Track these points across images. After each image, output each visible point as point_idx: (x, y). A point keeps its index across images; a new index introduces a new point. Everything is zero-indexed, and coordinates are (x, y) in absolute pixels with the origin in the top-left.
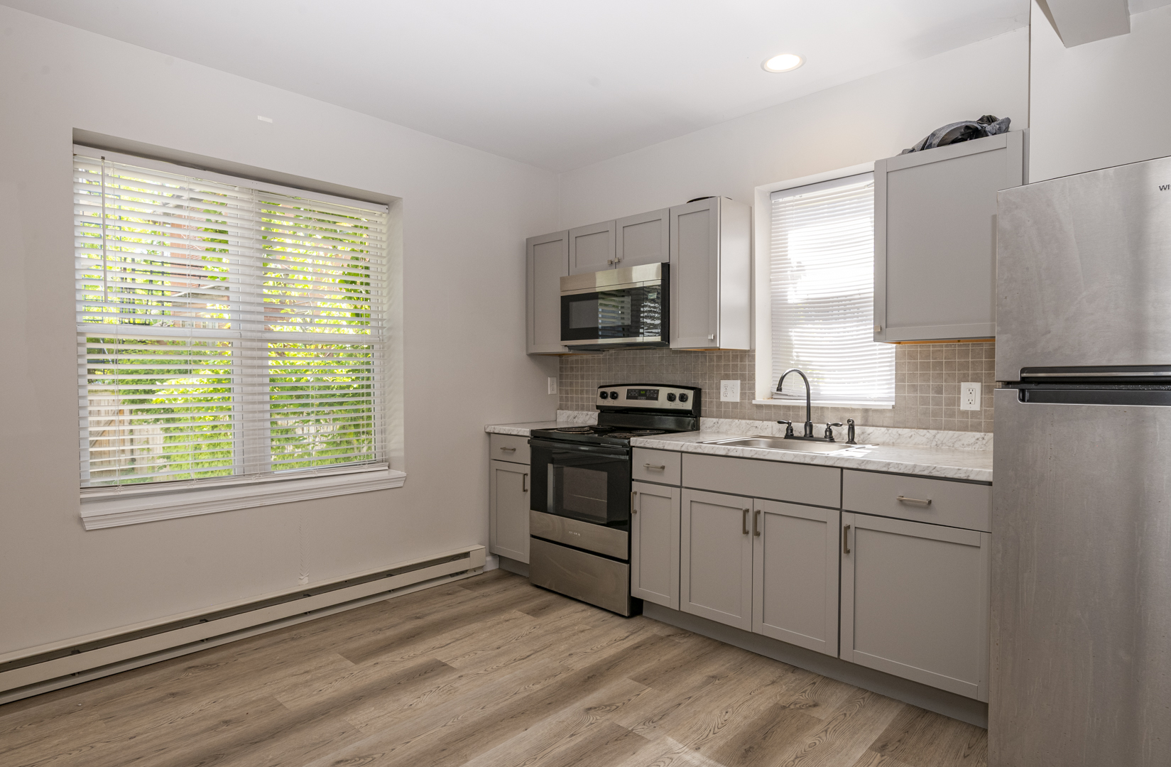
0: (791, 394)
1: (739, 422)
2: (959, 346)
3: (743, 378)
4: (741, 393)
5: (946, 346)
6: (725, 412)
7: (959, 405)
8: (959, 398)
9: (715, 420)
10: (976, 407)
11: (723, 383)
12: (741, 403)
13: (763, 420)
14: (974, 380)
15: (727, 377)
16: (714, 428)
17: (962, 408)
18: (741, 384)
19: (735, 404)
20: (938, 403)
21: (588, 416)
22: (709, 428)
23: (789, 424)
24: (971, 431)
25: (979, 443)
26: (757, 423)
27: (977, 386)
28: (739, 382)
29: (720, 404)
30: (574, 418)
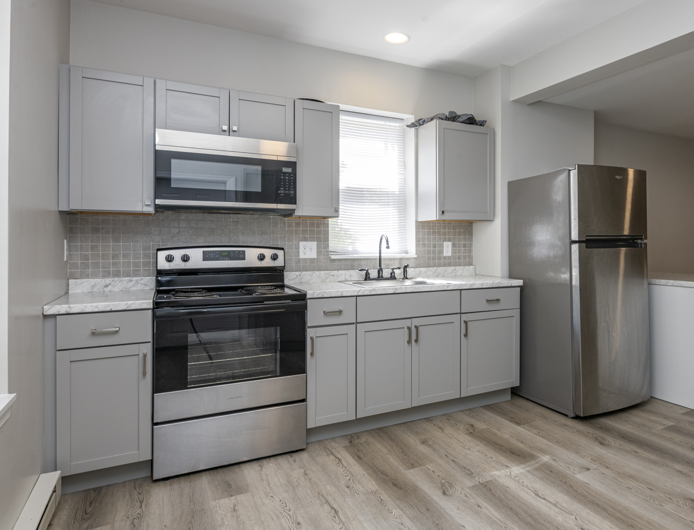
0: (339, 251)
1: (319, 273)
2: (443, 223)
3: (318, 240)
4: (317, 251)
5: (438, 223)
6: (303, 266)
7: (443, 254)
8: (443, 250)
9: (297, 273)
10: (450, 254)
11: (302, 244)
12: (317, 259)
13: (338, 270)
14: (449, 241)
15: (305, 239)
16: (297, 280)
17: (444, 255)
18: (317, 244)
19: (312, 260)
20: (434, 253)
21: (133, 283)
22: (292, 280)
23: (367, 271)
24: (448, 266)
25: (454, 272)
26: (334, 272)
27: (450, 244)
28: (315, 243)
29: (299, 260)
30: (106, 286)
